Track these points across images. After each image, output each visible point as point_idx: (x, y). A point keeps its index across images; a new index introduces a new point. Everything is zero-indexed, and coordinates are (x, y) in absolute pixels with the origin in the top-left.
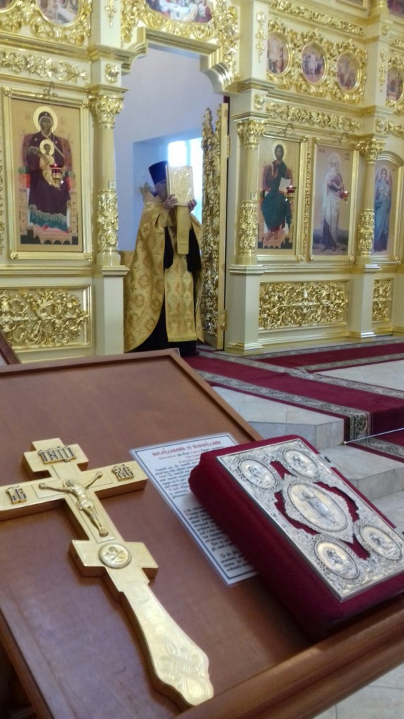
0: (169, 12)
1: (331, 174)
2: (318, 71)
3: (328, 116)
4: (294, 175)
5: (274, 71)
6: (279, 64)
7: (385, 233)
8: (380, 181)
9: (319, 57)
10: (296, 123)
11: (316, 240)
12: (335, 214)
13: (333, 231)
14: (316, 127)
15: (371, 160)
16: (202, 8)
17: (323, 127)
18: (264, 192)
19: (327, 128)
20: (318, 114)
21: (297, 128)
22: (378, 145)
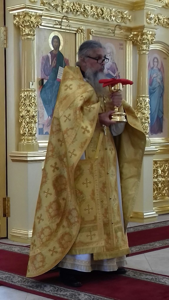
3: (101, 10)
8: (152, 68)
10: (70, 16)
14: (90, 19)
15: (143, 50)
17: (97, 19)
18: (42, 80)
20: (92, 7)
21: (71, 20)
22: (149, 36)
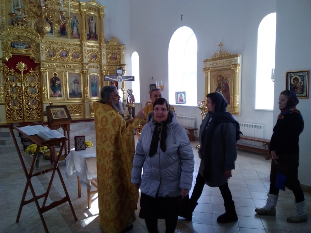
0: (18, 47)
1: (73, 79)
2: (66, 56)
4: (60, 79)
5: (52, 57)
6: (53, 55)
7: (96, 92)
9: (66, 52)
11: (71, 95)
12: (76, 88)
13: (76, 92)
15: (85, 75)
16: (28, 46)
18: (51, 84)
19: (70, 68)
